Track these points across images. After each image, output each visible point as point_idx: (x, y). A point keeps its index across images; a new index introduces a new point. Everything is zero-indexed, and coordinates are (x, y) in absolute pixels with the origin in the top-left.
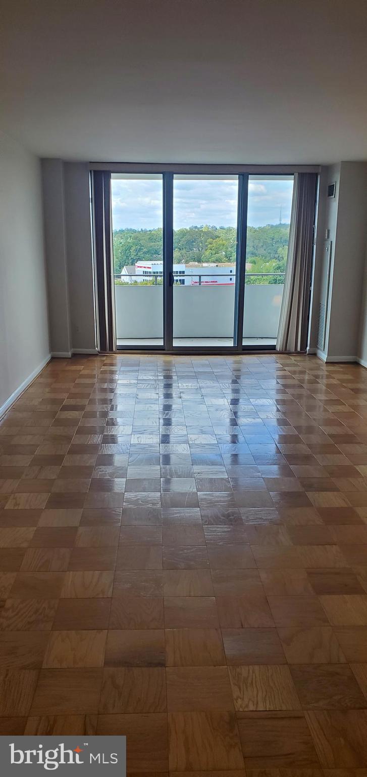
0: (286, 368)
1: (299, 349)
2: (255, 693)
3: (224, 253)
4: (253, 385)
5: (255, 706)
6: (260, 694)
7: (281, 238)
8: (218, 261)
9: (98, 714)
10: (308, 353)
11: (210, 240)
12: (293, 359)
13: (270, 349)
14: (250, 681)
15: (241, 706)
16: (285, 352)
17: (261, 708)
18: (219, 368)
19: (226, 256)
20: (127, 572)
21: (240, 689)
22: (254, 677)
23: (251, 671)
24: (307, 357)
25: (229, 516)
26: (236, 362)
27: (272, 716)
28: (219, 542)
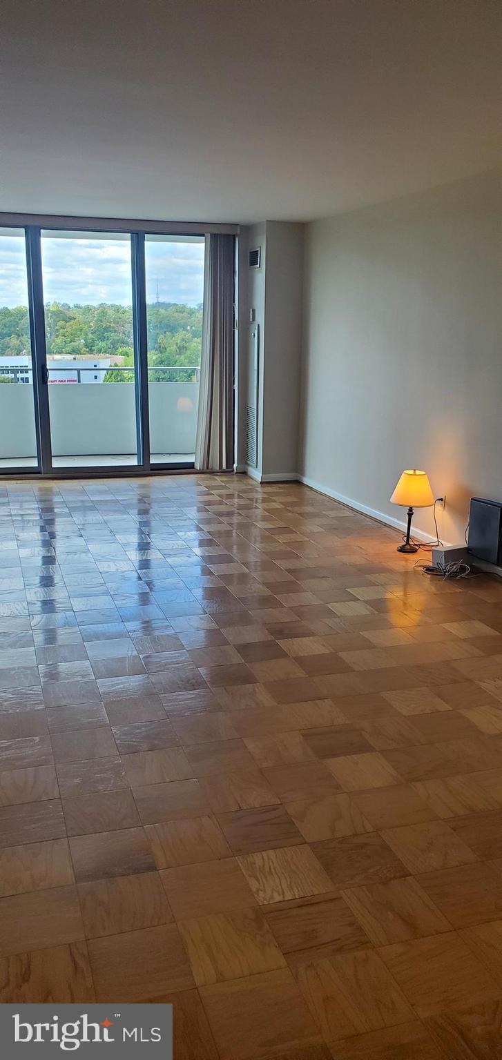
0: (212, 492)
1: (224, 467)
2: (278, 881)
3: (82, 341)
4: (176, 515)
5: (282, 896)
6: (283, 881)
7: (161, 322)
8: (75, 351)
9: (86, 940)
10: (235, 471)
11: (61, 323)
12: (219, 480)
13: (187, 468)
14: (267, 869)
15: (265, 899)
16: (207, 471)
17: (289, 897)
18: (124, 495)
19: (86, 346)
20: (74, 764)
21: (257, 879)
22: (271, 863)
23: (265, 858)
24: (235, 476)
25: (189, 680)
26: (142, 486)
27: (304, 903)
28: (185, 713)
